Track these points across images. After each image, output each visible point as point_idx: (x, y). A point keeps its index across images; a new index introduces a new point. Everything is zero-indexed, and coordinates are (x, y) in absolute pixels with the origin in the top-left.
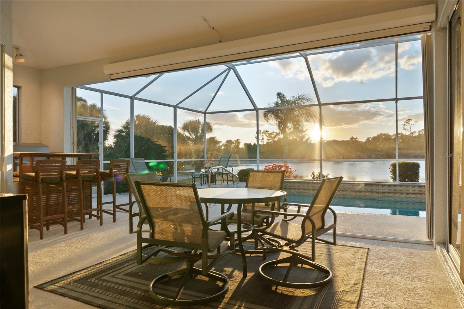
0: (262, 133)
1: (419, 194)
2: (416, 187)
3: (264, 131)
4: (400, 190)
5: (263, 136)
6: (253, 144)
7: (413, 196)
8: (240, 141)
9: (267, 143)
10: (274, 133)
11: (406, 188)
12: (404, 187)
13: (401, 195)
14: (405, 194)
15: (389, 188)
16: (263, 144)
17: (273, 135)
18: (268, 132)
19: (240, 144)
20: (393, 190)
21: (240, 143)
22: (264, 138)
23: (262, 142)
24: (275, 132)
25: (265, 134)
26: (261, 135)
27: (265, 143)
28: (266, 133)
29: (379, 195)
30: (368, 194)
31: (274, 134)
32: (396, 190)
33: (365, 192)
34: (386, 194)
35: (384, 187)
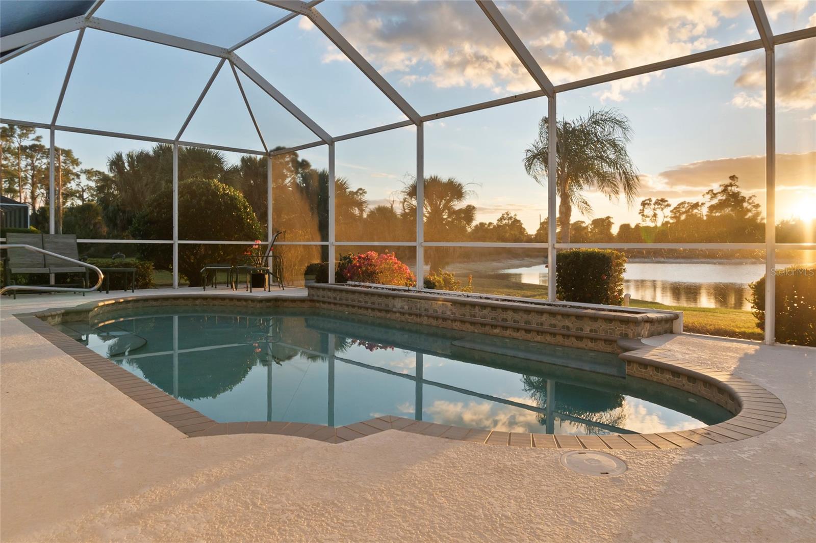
0: (652, 204)
1: (551, 334)
2: (545, 315)
3: (657, 200)
4: (514, 321)
5: (654, 209)
6: (633, 226)
7: (539, 338)
8: (612, 220)
9: (663, 224)
10: (685, 203)
11: (525, 316)
12: (520, 314)
13: (515, 334)
14: (523, 332)
15: (494, 314)
16: (656, 226)
17: (683, 207)
18: (667, 201)
19: (613, 226)
20: (500, 320)
21: (613, 223)
22: (657, 214)
23: (652, 222)
24: (688, 203)
25: (659, 206)
26: (652, 208)
27: (659, 224)
28: (661, 205)
29: (476, 331)
30: (456, 326)
31: (686, 205)
32: (506, 320)
33: (452, 321)
34: (487, 328)
35: (485, 312)
